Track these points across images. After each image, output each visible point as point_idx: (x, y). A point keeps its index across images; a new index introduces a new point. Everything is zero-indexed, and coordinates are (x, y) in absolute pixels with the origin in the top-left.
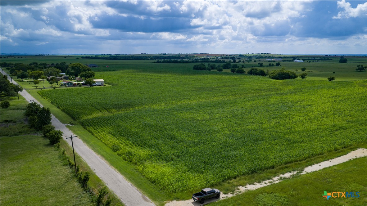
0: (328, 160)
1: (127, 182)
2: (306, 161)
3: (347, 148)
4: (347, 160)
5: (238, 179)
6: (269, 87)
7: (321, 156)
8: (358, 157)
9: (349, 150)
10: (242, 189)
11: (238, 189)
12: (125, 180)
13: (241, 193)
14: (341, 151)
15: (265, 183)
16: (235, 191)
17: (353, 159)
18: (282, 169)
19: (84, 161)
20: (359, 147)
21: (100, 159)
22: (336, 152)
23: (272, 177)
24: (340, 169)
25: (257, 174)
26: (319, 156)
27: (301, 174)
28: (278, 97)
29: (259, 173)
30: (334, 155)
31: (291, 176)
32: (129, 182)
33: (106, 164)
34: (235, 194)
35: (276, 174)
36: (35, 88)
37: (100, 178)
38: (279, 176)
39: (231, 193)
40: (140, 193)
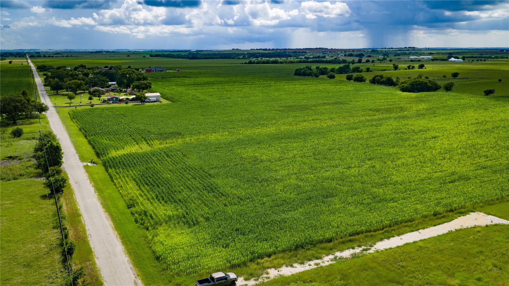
0: (418, 230)
1: (124, 256)
2: (383, 231)
3: (455, 212)
4: (446, 231)
5: (273, 257)
6: (390, 105)
7: (409, 224)
8: (465, 227)
9: (456, 216)
10: (273, 273)
11: (267, 273)
12: (122, 253)
13: (268, 280)
14: (444, 217)
15: (310, 265)
16: (261, 276)
17: (456, 230)
18: (344, 243)
19: (83, 222)
20: (473, 210)
21: (105, 219)
22: (435, 217)
23: (324, 255)
24: (429, 245)
25: (303, 250)
26: (406, 224)
27: (368, 252)
28: (395, 124)
29: (307, 250)
30: (430, 223)
31: (352, 255)
32: (126, 257)
33: (109, 227)
34: (260, 280)
35: (331, 250)
36: (68, 105)
37: (92, 249)
38: (333, 255)
39: (255, 278)
40: (134, 274)
